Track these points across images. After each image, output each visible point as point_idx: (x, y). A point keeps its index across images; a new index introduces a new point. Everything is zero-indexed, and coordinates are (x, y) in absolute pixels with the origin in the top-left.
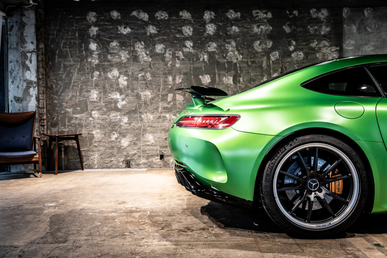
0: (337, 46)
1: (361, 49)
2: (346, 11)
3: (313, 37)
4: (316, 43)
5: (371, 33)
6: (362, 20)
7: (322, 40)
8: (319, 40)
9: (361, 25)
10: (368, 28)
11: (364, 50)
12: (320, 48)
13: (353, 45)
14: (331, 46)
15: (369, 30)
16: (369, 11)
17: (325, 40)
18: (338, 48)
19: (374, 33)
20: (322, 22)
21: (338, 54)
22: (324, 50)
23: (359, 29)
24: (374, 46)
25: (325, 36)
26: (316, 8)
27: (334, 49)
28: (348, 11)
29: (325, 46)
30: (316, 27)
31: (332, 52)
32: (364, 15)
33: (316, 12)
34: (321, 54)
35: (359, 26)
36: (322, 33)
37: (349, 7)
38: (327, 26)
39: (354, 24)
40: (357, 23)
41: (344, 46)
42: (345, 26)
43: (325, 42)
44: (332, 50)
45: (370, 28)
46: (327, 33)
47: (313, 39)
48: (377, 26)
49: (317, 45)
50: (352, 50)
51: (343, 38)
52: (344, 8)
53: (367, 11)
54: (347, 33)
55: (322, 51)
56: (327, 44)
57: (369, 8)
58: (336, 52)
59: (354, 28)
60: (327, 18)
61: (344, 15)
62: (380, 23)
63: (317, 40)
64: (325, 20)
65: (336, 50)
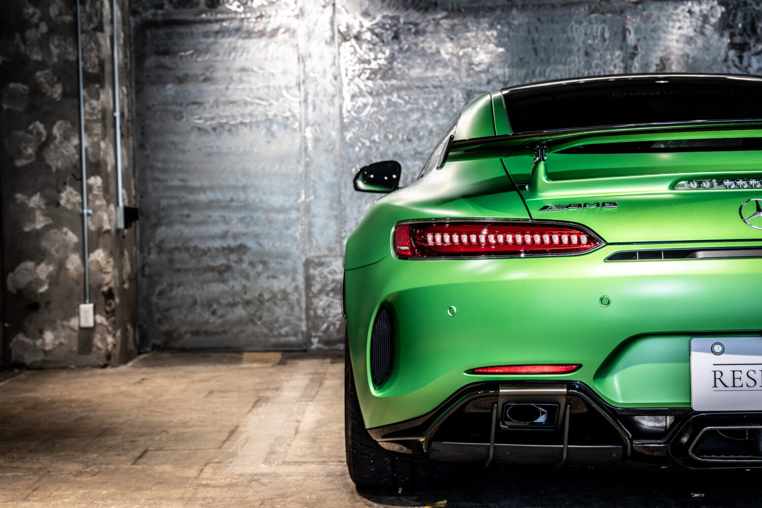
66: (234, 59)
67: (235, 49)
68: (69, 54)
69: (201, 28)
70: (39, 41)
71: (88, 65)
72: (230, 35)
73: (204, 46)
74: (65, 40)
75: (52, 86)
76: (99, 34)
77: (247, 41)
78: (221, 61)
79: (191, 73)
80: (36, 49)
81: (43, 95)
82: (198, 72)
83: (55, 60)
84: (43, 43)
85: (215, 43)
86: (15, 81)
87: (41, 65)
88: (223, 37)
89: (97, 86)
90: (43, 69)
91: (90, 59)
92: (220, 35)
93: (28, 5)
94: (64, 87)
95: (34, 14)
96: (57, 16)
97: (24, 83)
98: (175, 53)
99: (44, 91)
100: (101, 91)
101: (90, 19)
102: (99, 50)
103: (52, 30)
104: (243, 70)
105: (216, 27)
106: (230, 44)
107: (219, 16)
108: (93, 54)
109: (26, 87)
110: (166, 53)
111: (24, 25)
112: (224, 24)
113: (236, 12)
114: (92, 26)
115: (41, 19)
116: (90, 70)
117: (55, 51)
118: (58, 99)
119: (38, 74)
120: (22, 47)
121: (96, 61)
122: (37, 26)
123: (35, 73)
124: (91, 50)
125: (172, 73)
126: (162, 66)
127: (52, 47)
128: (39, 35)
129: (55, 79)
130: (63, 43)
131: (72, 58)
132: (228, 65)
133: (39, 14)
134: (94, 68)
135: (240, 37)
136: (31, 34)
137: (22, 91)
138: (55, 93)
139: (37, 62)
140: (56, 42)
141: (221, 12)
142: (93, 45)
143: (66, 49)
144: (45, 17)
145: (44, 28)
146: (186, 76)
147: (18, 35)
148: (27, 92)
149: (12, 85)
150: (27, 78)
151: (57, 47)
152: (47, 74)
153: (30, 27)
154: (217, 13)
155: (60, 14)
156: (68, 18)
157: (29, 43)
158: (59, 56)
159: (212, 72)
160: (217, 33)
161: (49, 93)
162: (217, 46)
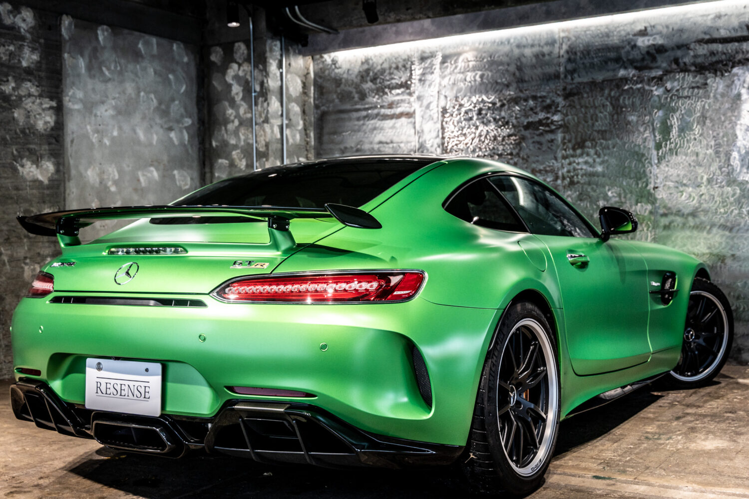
0: (52, 99)
1: (94, 111)
2: (67, 22)
3: (5, 70)
4: (13, 85)
5: (110, 79)
6: (95, 50)
7: (23, 80)
8: (19, 80)
9: (94, 61)
10: (104, 69)
11: (99, 113)
12: (20, 98)
13: (81, 100)
14: (40, 96)
15: (107, 73)
16: (106, 33)
17: (30, 81)
18: (54, 104)
19: (114, 80)
20: (23, 38)
21: (54, 117)
22: (28, 104)
23: (89, 68)
24: (115, 108)
25: (28, 71)
26: (10, 3)
27: (47, 103)
28: (70, 24)
29: (30, 95)
30: (12, 48)
31: (44, 110)
32: (97, 39)
33: (10, 12)
34: (22, 111)
35: (90, 61)
36: (24, 64)
37: (73, 17)
38: (33, 50)
39: (82, 56)
40: (87, 53)
41: (66, 99)
42: (66, 55)
43: (29, 84)
44: (44, 106)
45: (109, 69)
46: (32, 66)
47: (7, 75)
48: (119, 68)
49: (13, 89)
50: (79, 111)
51: (63, 82)
52: (64, 17)
53: (103, 31)
54: (70, 71)
55: (23, 105)
56: (33, 90)
57: (105, 27)
58: (51, 112)
59: (82, 63)
60: (33, 30)
61: (64, 32)
62: (123, 61)
63: (14, 77)
64: (28, 35)
65: (51, 108)
66: (375, 136)
67: (375, 129)
68: (250, 139)
69: (355, 115)
70: (234, 131)
71: (259, 146)
72: (373, 119)
73: (357, 127)
74: (248, 129)
75: (241, 161)
76: (266, 125)
77: (383, 122)
78: (367, 138)
79: (348, 146)
80: (233, 137)
81: (236, 166)
82: (353, 145)
83: (242, 143)
84: (236, 133)
85: (363, 124)
86: (222, 158)
87: (235, 147)
88: (368, 120)
89: (264, 159)
90: (236, 150)
91: (260, 142)
92: (366, 119)
93: (229, 108)
94: (247, 161)
95: (232, 113)
96: (243, 114)
97: (226, 159)
98: (341, 133)
99: (236, 164)
100: (266, 163)
101: (260, 116)
102: (265, 136)
103: (241, 124)
104: (380, 142)
105: (364, 113)
106: (372, 124)
107: (367, 106)
108: (262, 139)
109: (227, 162)
110: (335, 133)
111: (226, 121)
112: (370, 111)
113: (377, 102)
114: (262, 120)
115: (235, 117)
116: (261, 149)
117: (242, 137)
118: (244, 169)
119: (234, 153)
120: (225, 135)
121: (263, 143)
122: (233, 121)
123: (232, 152)
124: (261, 136)
125: (338, 147)
126: (332, 142)
127: (241, 135)
128: (234, 128)
129: (242, 156)
130: (246, 132)
131: (251, 141)
132: (371, 139)
133: (234, 113)
134: (262, 147)
135: (379, 120)
136: (230, 127)
137: (225, 164)
138: (242, 165)
139: (233, 145)
140: (243, 131)
141: (368, 103)
142: (262, 132)
143: (248, 135)
144: (237, 116)
145: (236, 123)
146: (346, 148)
147: (223, 128)
148: (228, 165)
149: (220, 161)
150: (228, 156)
151: (243, 135)
152: (238, 153)
153: (229, 123)
154: (365, 104)
155: (245, 113)
156: (249, 115)
157: (229, 133)
158: (245, 141)
159: (361, 145)
160: (365, 117)
161: (239, 166)
162: (365, 127)
